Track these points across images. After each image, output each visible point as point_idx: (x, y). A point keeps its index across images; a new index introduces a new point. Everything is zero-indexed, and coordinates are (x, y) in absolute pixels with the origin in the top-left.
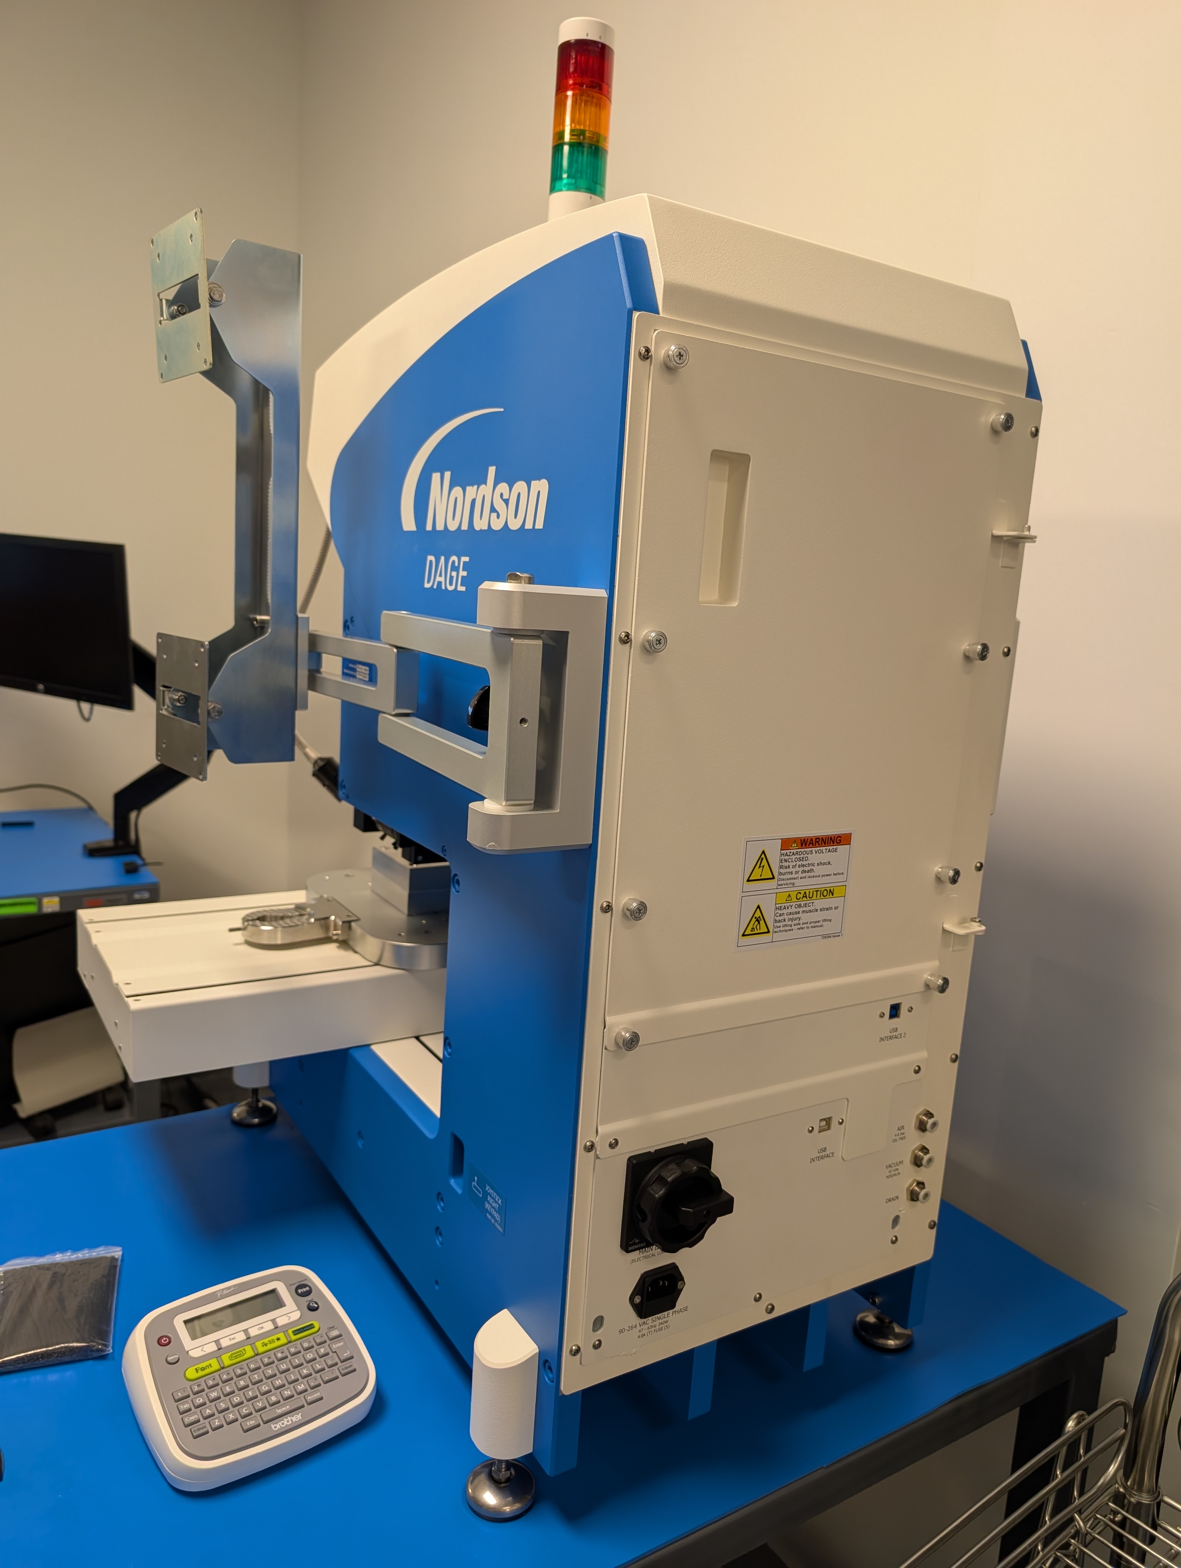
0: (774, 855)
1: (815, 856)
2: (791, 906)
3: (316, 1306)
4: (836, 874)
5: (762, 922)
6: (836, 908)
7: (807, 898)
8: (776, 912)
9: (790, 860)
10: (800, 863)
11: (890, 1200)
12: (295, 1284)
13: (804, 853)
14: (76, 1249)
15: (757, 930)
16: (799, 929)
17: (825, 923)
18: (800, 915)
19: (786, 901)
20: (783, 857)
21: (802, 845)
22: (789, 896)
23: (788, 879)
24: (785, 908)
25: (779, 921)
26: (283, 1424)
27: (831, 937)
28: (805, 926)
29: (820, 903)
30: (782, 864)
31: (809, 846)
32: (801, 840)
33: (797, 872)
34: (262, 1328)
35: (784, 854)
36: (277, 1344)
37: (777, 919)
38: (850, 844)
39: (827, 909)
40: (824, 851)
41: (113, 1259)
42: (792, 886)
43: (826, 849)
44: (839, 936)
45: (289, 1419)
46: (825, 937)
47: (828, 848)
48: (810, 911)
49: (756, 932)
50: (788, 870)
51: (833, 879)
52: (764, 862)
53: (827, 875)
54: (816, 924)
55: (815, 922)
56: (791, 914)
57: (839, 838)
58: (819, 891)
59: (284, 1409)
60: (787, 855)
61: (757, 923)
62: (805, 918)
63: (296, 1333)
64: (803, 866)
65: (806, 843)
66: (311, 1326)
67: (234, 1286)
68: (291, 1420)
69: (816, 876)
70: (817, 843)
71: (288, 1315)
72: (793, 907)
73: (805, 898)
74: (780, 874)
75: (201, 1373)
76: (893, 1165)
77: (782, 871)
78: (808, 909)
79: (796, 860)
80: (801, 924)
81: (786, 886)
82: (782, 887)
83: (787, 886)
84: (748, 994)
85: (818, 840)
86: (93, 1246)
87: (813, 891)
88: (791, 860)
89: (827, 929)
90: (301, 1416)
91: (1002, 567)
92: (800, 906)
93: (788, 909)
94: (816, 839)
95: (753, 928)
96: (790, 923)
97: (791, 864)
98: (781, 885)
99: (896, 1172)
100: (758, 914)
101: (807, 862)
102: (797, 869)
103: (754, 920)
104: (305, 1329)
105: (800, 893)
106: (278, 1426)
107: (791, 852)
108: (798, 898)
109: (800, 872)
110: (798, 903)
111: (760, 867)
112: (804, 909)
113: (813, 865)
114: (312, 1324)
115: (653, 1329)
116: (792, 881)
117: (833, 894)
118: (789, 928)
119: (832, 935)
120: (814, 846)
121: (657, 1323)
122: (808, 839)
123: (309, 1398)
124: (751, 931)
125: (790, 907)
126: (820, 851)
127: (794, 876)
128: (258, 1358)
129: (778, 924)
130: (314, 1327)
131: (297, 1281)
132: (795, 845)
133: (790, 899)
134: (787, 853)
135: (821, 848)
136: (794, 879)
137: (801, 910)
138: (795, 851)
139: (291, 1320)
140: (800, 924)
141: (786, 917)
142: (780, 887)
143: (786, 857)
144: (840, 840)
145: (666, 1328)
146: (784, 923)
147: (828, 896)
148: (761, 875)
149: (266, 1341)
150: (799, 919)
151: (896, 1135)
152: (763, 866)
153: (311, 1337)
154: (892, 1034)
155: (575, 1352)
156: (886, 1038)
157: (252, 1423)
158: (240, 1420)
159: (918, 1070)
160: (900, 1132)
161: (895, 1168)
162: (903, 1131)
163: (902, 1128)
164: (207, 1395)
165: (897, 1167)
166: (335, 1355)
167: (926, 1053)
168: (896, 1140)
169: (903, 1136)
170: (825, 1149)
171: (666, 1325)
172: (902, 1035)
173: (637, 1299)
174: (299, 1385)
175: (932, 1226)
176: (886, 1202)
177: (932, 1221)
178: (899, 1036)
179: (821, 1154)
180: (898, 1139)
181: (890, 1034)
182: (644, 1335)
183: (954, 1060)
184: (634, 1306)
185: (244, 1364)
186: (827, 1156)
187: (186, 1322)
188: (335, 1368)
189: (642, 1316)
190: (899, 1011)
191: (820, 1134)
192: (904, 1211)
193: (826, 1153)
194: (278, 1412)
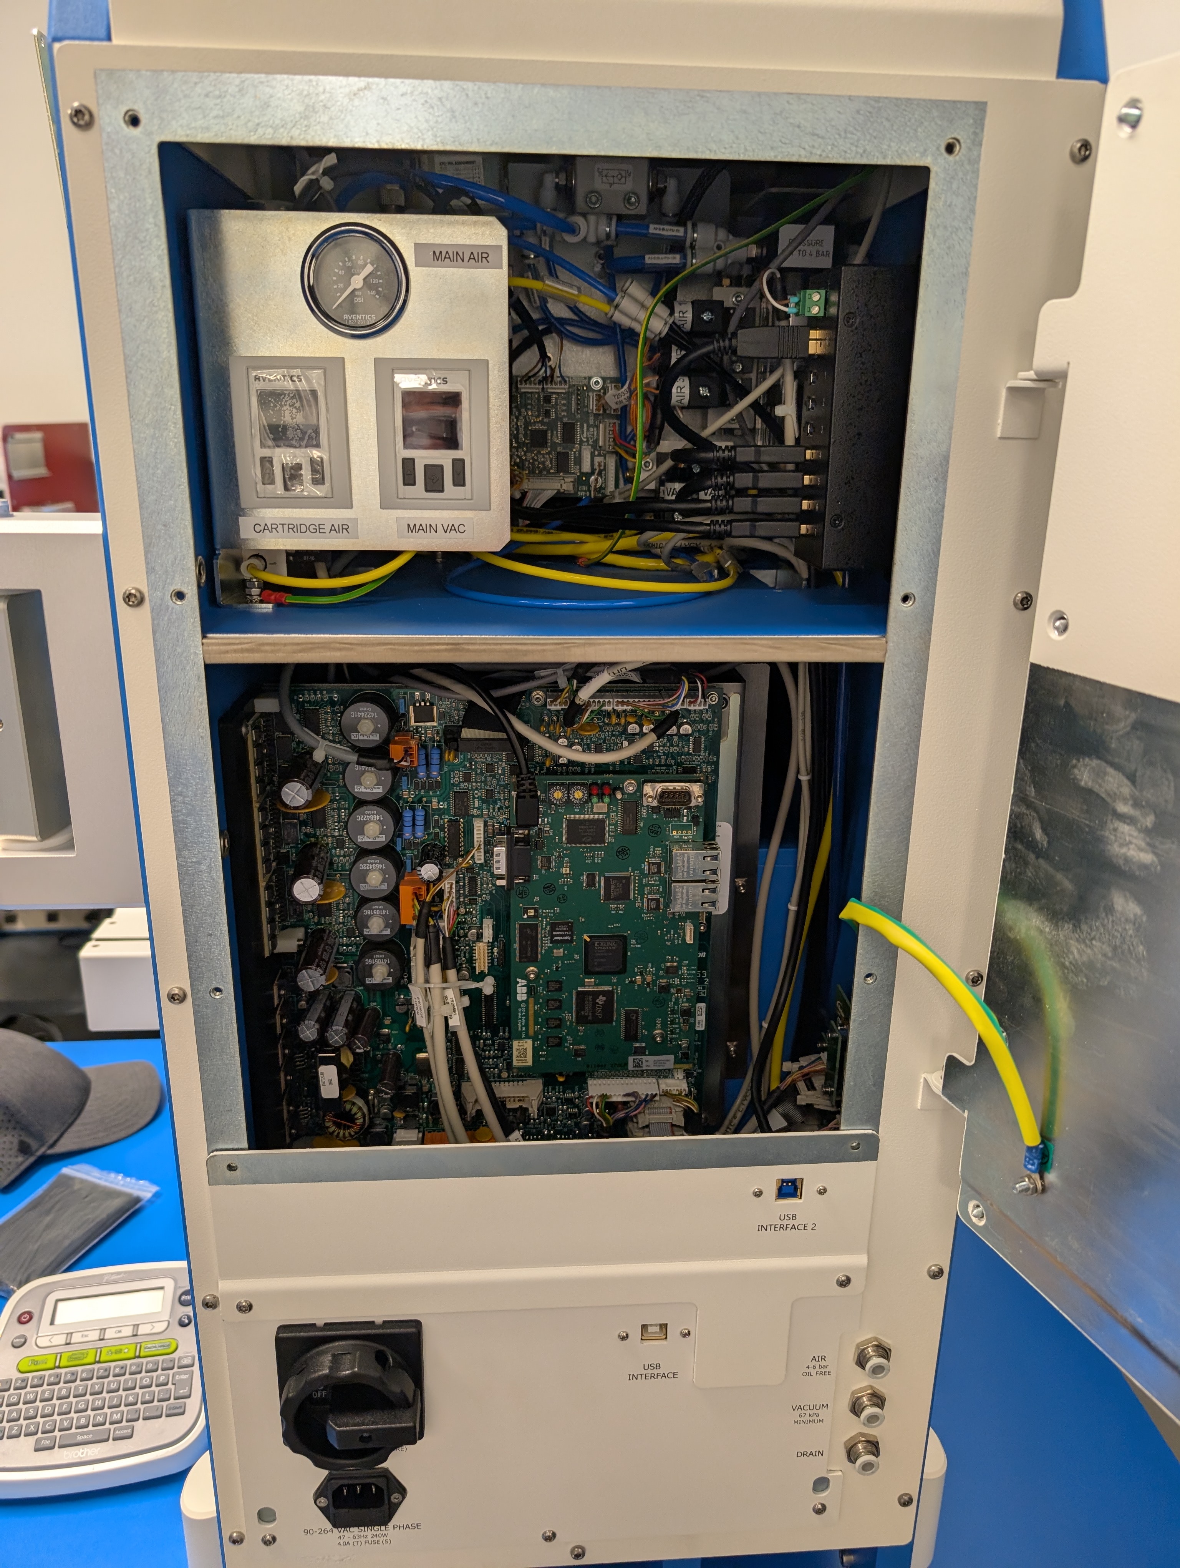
3: (187, 1321)
11: (804, 1454)
26: (76, 1454)
36: (123, 1355)
45: (85, 1450)
59: (86, 1436)
63: (148, 1347)
67: (125, 1272)
68: (87, 1452)
71: (154, 1324)
75: (33, 1366)
76: (807, 1407)
90: (99, 1451)
99: (815, 1418)
106: (70, 1456)
114: (170, 1342)
115: (363, 1540)
121: (368, 1534)
123: (118, 1431)
128: (96, 1366)
130: (169, 1347)
139: (153, 1330)
145: (384, 1542)
149: (114, 1348)
151: (808, 1367)
153: (161, 1358)
154: (785, 1223)
155: (237, 1541)
156: (773, 1227)
157: (47, 1443)
158: (39, 1435)
159: (845, 1283)
160: (817, 1364)
161: (811, 1412)
162: (823, 1363)
163: (823, 1358)
164: (26, 1394)
165: (815, 1411)
166: (173, 1387)
167: (862, 1260)
168: (809, 1374)
169: (823, 1370)
170: (658, 1366)
171: (385, 1538)
172: (809, 1227)
173: (323, 1502)
174: (117, 1413)
175: (906, 1502)
176: (799, 1454)
177: (906, 1494)
178: (801, 1227)
179: (649, 1372)
180: (814, 1373)
181: (782, 1222)
182: (348, 1543)
183: (937, 1275)
184: (321, 1508)
185: (79, 1369)
186: (664, 1375)
187: (58, 1301)
188: (165, 1404)
189: (335, 1525)
190: (799, 1190)
191: (646, 1343)
192: (840, 1473)
193: (661, 1371)
194: (80, 1438)
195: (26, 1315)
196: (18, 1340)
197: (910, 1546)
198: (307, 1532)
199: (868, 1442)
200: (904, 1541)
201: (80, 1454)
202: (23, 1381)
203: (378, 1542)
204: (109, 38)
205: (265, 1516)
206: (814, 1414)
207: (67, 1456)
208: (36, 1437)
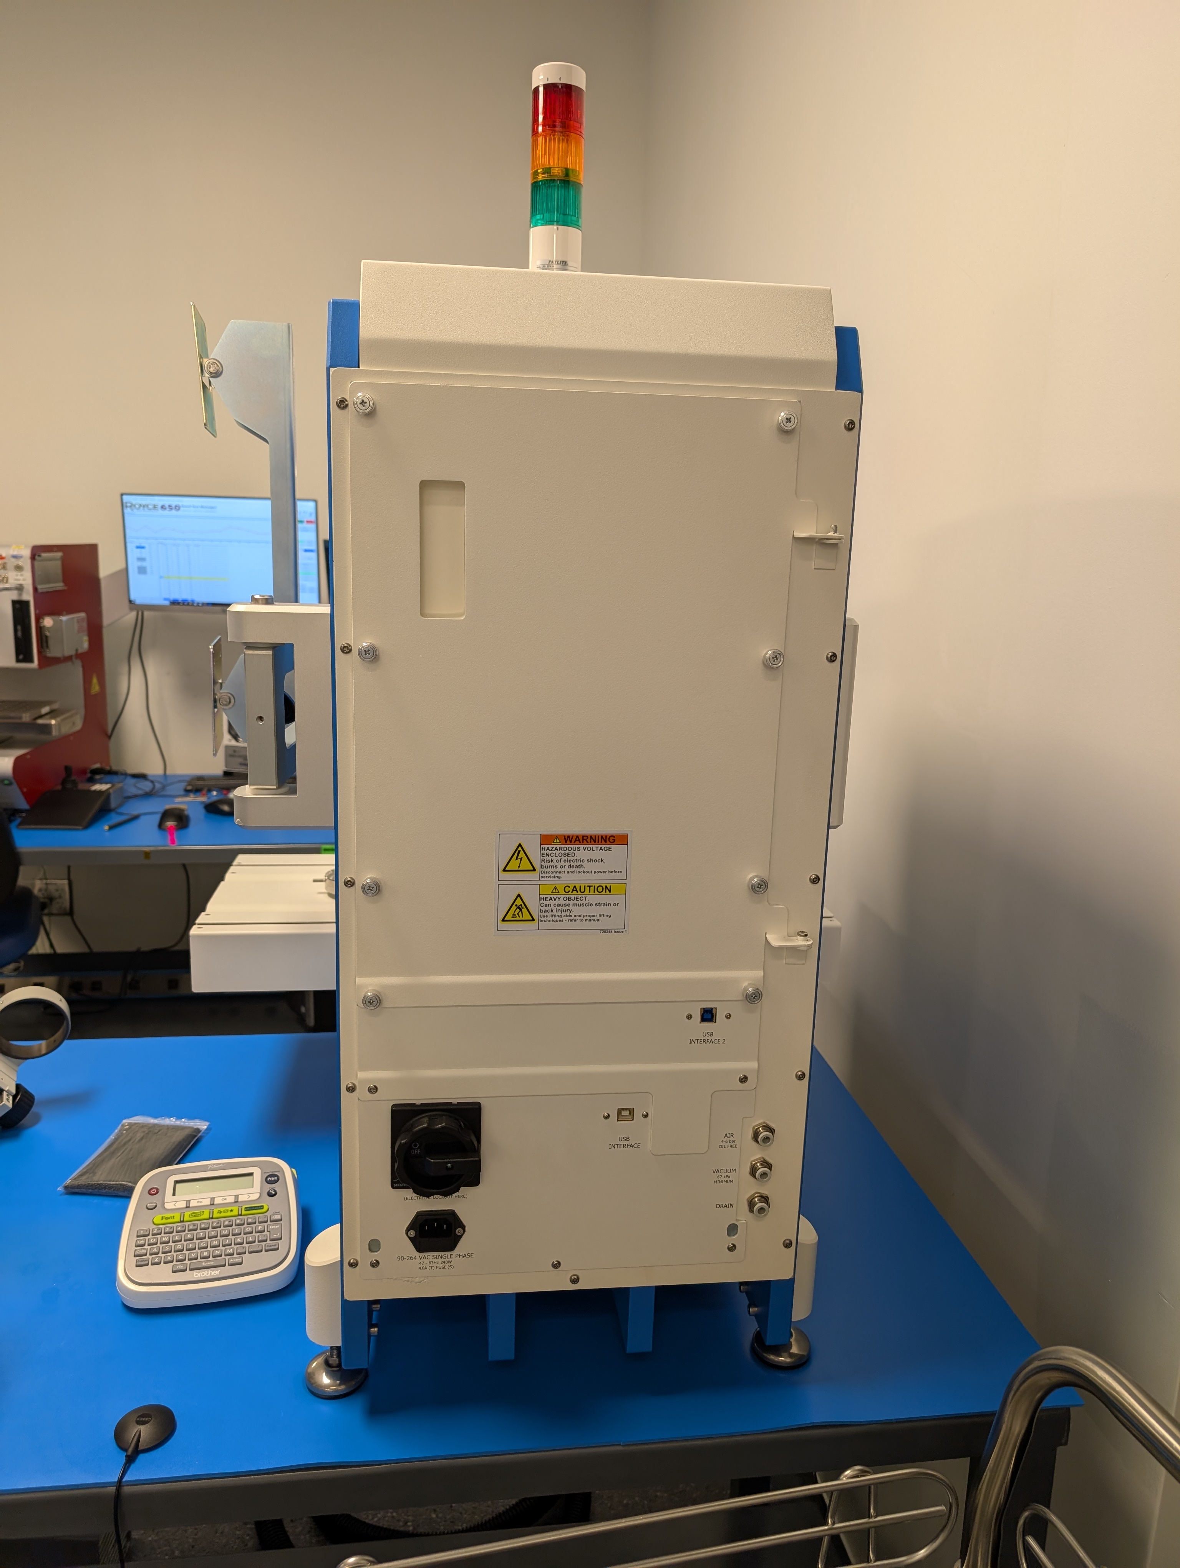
0: (534, 849)
1: (582, 853)
2: (559, 899)
3: (273, 1193)
4: (612, 872)
5: (524, 910)
6: (615, 905)
7: (577, 892)
8: (540, 902)
9: (552, 855)
10: (566, 858)
11: (721, 1206)
12: (269, 1172)
13: (570, 849)
14: (179, 1118)
15: (519, 917)
16: (571, 921)
17: (602, 918)
18: (570, 908)
19: (552, 892)
20: (543, 851)
21: (566, 842)
22: (555, 888)
23: (552, 872)
24: (551, 899)
25: (546, 911)
26: (203, 1274)
27: (612, 932)
28: (578, 918)
29: (593, 898)
30: (543, 858)
31: (575, 842)
32: (565, 837)
33: (562, 867)
34: (225, 1199)
35: (545, 849)
36: (229, 1214)
37: (544, 908)
38: (627, 844)
39: (604, 905)
40: (595, 848)
41: (198, 1130)
42: (558, 879)
43: (597, 847)
44: (623, 932)
45: (209, 1272)
46: (604, 931)
47: (600, 846)
48: (583, 905)
49: (518, 918)
50: (551, 864)
51: (608, 876)
52: (522, 854)
53: (601, 872)
54: (591, 918)
55: (591, 916)
56: (559, 905)
57: (612, 838)
58: (592, 886)
59: (209, 1263)
60: (549, 850)
61: (518, 910)
62: (576, 911)
63: (247, 1209)
64: (570, 861)
65: (569, 839)
66: (261, 1207)
67: (223, 1164)
68: (211, 1273)
69: (587, 872)
70: (584, 841)
71: (249, 1195)
72: (561, 899)
73: (576, 892)
74: (542, 867)
75: (164, 1221)
76: (722, 1171)
77: (543, 864)
78: (579, 902)
79: (560, 855)
80: (573, 916)
81: (550, 879)
82: (545, 879)
83: (552, 879)
84: (513, 975)
85: (585, 838)
86: (191, 1118)
87: (585, 886)
88: (554, 855)
89: (605, 923)
90: (219, 1272)
91: (815, 569)
92: (570, 899)
93: (555, 900)
94: (583, 837)
95: (514, 915)
96: (559, 914)
97: (555, 859)
98: (544, 877)
99: (727, 1179)
100: (519, 902)
101: (575, 858)
102: (562, 863)
103: (514, 907)
104: (255, 1208)
105: (569, 887)
106: (199, 1275)
107: (553, 847)
108: (567, 891)
109: (566, 867)
110: (567, 896)
111: (517, 859)
112: (575, 902)
113: (582, 861)
114: (263, 1206)
115: (435, 1265)
116: (558, 875)
117: (610, 891)
118: (558, 918)
119: (613, 931)
120: (581, 843)
121: (439, 1260)
122: (573, 837)
123: (231, 1260)
124: (512, 917)
125: (557, 899)
126: (589, 849)
127: (559, 869)
128: (210, 1221)
129: (544, 914)
130: (263, 1209)
131: (270, 1171)
132: (558, 841)
133: (557, 891)
134: (548, 848)
135: (591, 846)
136: (560, 872)
137: (571, 902)
138: (558, 847)
139: (250, 1199)
140: (571, 916)
141: (554, 909)
142: (543, 879)
143: (548, 852)
144: (614, 840)
145: (449, 1267)
146: (552, 913)
147: (604, 892)
148: (519, 867)
149: (222, 1210)
150: (570, 912)
151: (723, 1142)
152: (521, 858)
153: (257, 1216)
154: (706, 1038)
155: (353, 1265)
156: (699, 1041)
157: (181, 1267)
158: (175, 1263)
159: (744, 1080)
160: (728, 1139)
161: (725, 1175)
162: (732, 1139)
163: (732, 1135)
164: (161, 1238)
165: (727, 1174)
166: (268, 1233)
167: (754, 1065)
168: (723, 1147)
169: (732, 1144)
170: (628, 1139)
171: (450, 1264)
172: (721, 1041)
173: (412, 1233)
174: (230, 1249)
175: (788, 1245)
176: (718, 1206)
177: (787, 1240)
178: (716, 1041)
179: (623, 1143)
180: (726, 1146)
181: (704, 1038)
182: (426, 1268)
183: (801, 1077)
184: (410, 1239)
185: (199, 1222)
186: (631, 1146)
187: (177, 1182)
188: (263, 1244)
189: (419, 1250)
190: (714, 1016)
191: (620, 1122)
192: (745, 1221)
193: (629, 1142)
194: (204, 1264)
195: (154, 1190)
196: (150, 1205)
197: (791, 1282)
198: (399, 1258)
199: (762, 1197)
200: (788, 1276)
201: (205, 1274)
202: (158, 1230)
203: (445, 1267)
204: (359, 367)
205: (374, 1246)
206: (727, 1176)
207: (196, 1275)
208: (172, 1264)
